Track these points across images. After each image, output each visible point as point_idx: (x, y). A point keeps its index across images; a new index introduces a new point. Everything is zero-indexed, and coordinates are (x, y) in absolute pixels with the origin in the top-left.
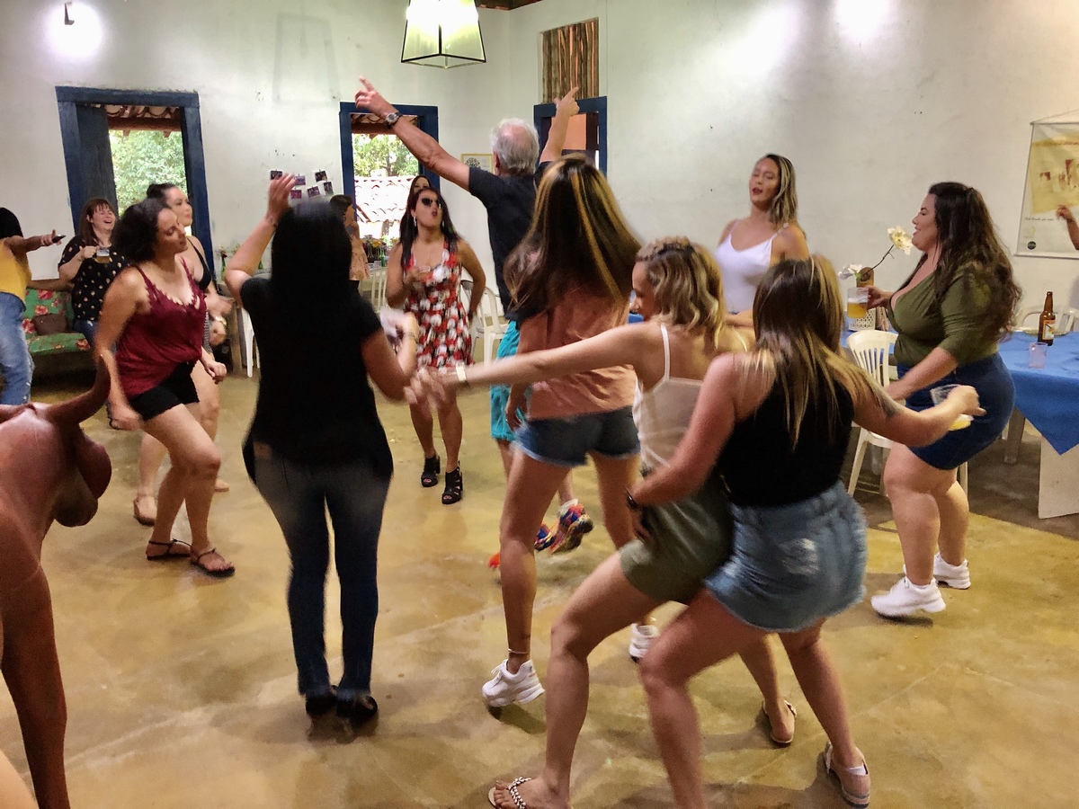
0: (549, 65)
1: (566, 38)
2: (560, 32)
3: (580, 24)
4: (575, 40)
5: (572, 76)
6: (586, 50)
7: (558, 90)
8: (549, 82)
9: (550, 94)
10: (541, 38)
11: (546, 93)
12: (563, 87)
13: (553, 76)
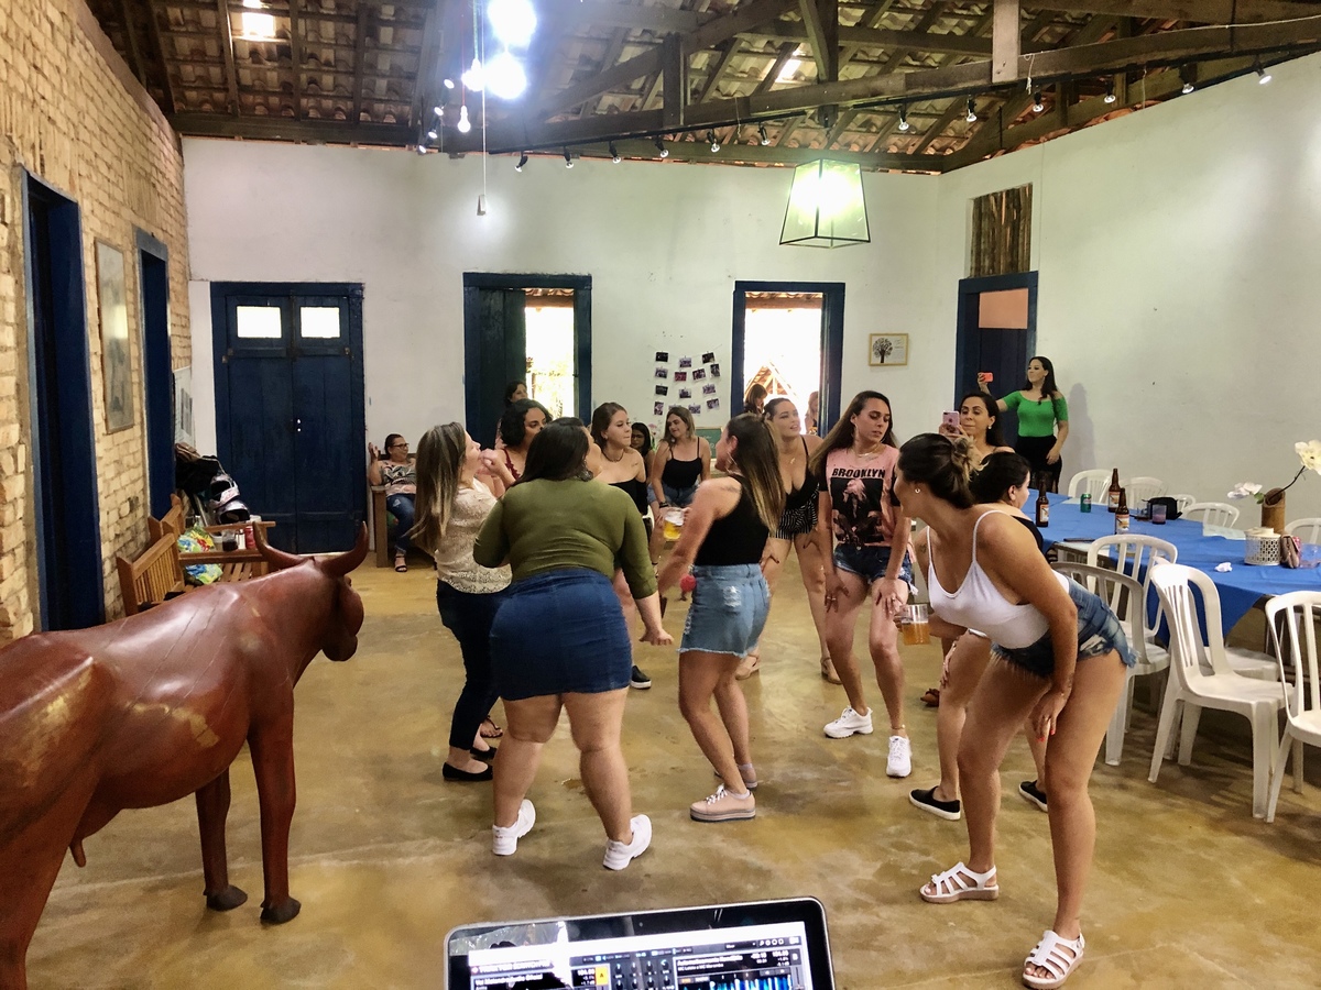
0: (978, 235)
1: (999, 205)
2: (992, 199)
3: (1013, 190)
4: (1007, 207)
5: (1003, 248)
6: (1019, 217)
7: (987, 263)
8: (978, 254)
9: (978, 268)
10: (972, 206)
11: (974, 265)
12: (993, 260)
13: (982, 247)
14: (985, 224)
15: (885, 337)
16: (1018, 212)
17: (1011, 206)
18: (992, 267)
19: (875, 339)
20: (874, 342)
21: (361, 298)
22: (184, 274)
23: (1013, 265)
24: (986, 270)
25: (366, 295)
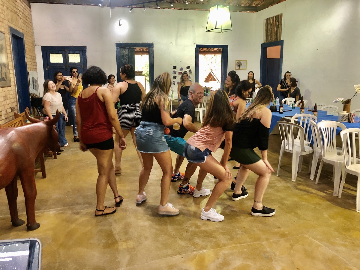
0: (267, 30)
1: (273, 20)
2: (271, 19)
3: (277, 16)
4: (275, 21)
5: (274, 34)
6: (279, 24)
7: (269, 38)
8: (267, 36)
9: (267, 40)
10: (265, 21)
11: (266, 39)
12: (271, 37)
13: (268, 34)
14: (269, 27)
15: (240, 61)
16: (278, 23)
17: (276, 21)
18: (271, 39)
19: (237, 62)
20: (237, 63)
21: (86, 51)
22: (33, 44)
23: (277, 38)
24: (269, 40)
25: (88, 50)
